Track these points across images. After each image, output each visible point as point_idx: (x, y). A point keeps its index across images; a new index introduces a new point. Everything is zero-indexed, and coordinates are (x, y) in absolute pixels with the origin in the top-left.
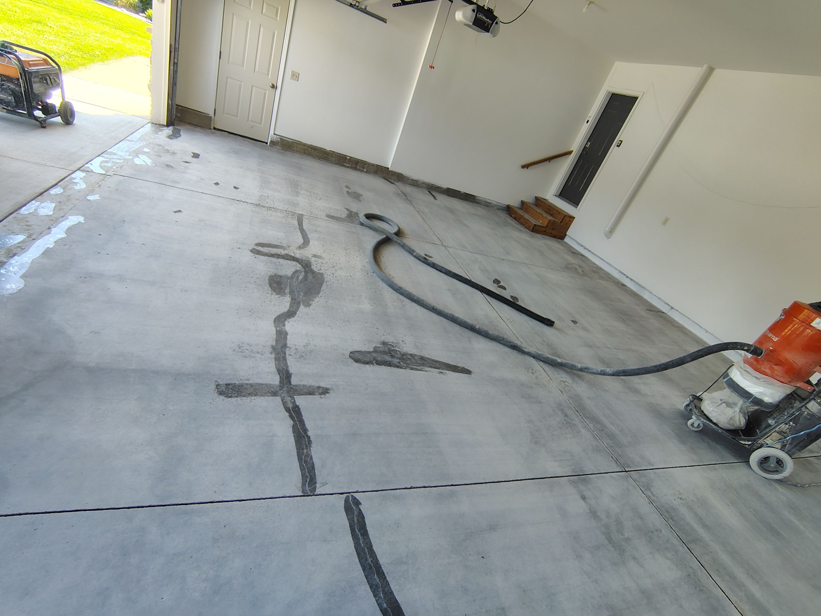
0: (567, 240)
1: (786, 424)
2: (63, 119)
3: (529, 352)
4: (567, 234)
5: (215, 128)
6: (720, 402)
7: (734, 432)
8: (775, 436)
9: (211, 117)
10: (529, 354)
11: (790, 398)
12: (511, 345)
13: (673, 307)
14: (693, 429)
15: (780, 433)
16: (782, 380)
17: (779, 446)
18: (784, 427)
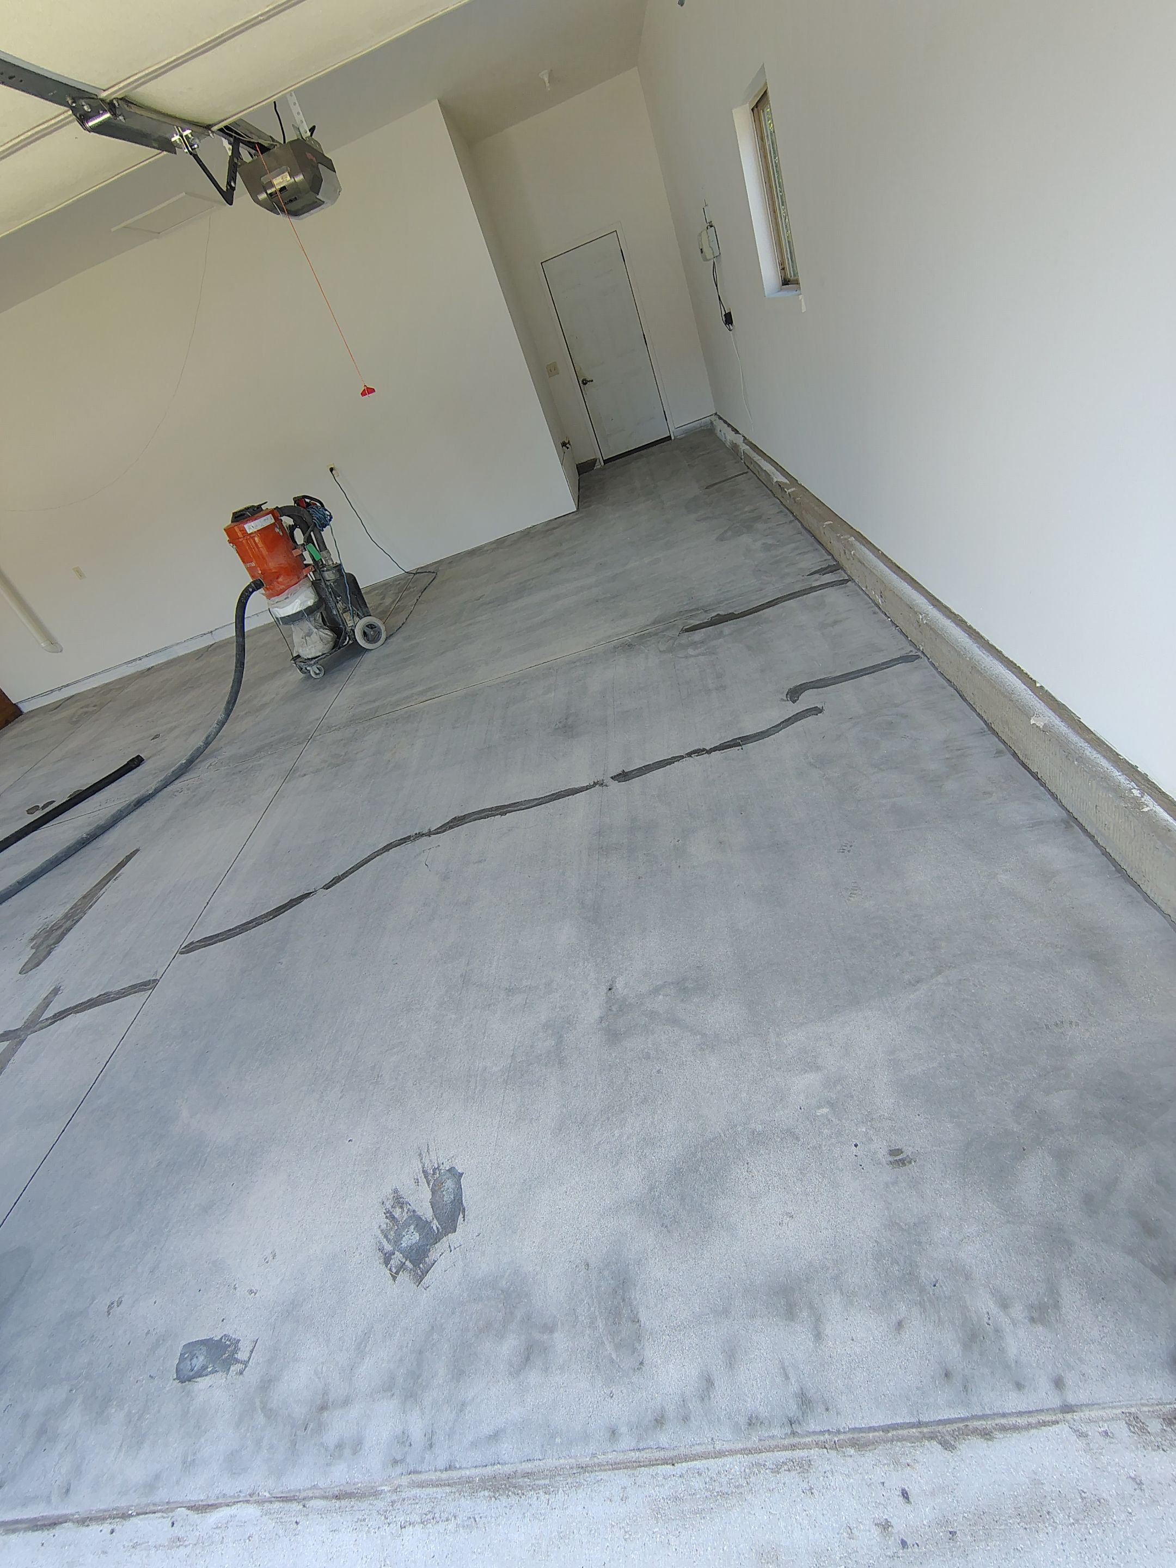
0: (25, 708)
1: (338, 602)
3: (155, 789)
4: (14, 703)
6: (304, 640)
7: (336, 645)
8: (347, 616)
10: (157, 791)
11: (315, 585)
12: (135, 806)
13: (210, 630)
14: (321, 675)
15: (345, 611)
16: (295, 582)
17: (357, 619)
18: (340, 605)
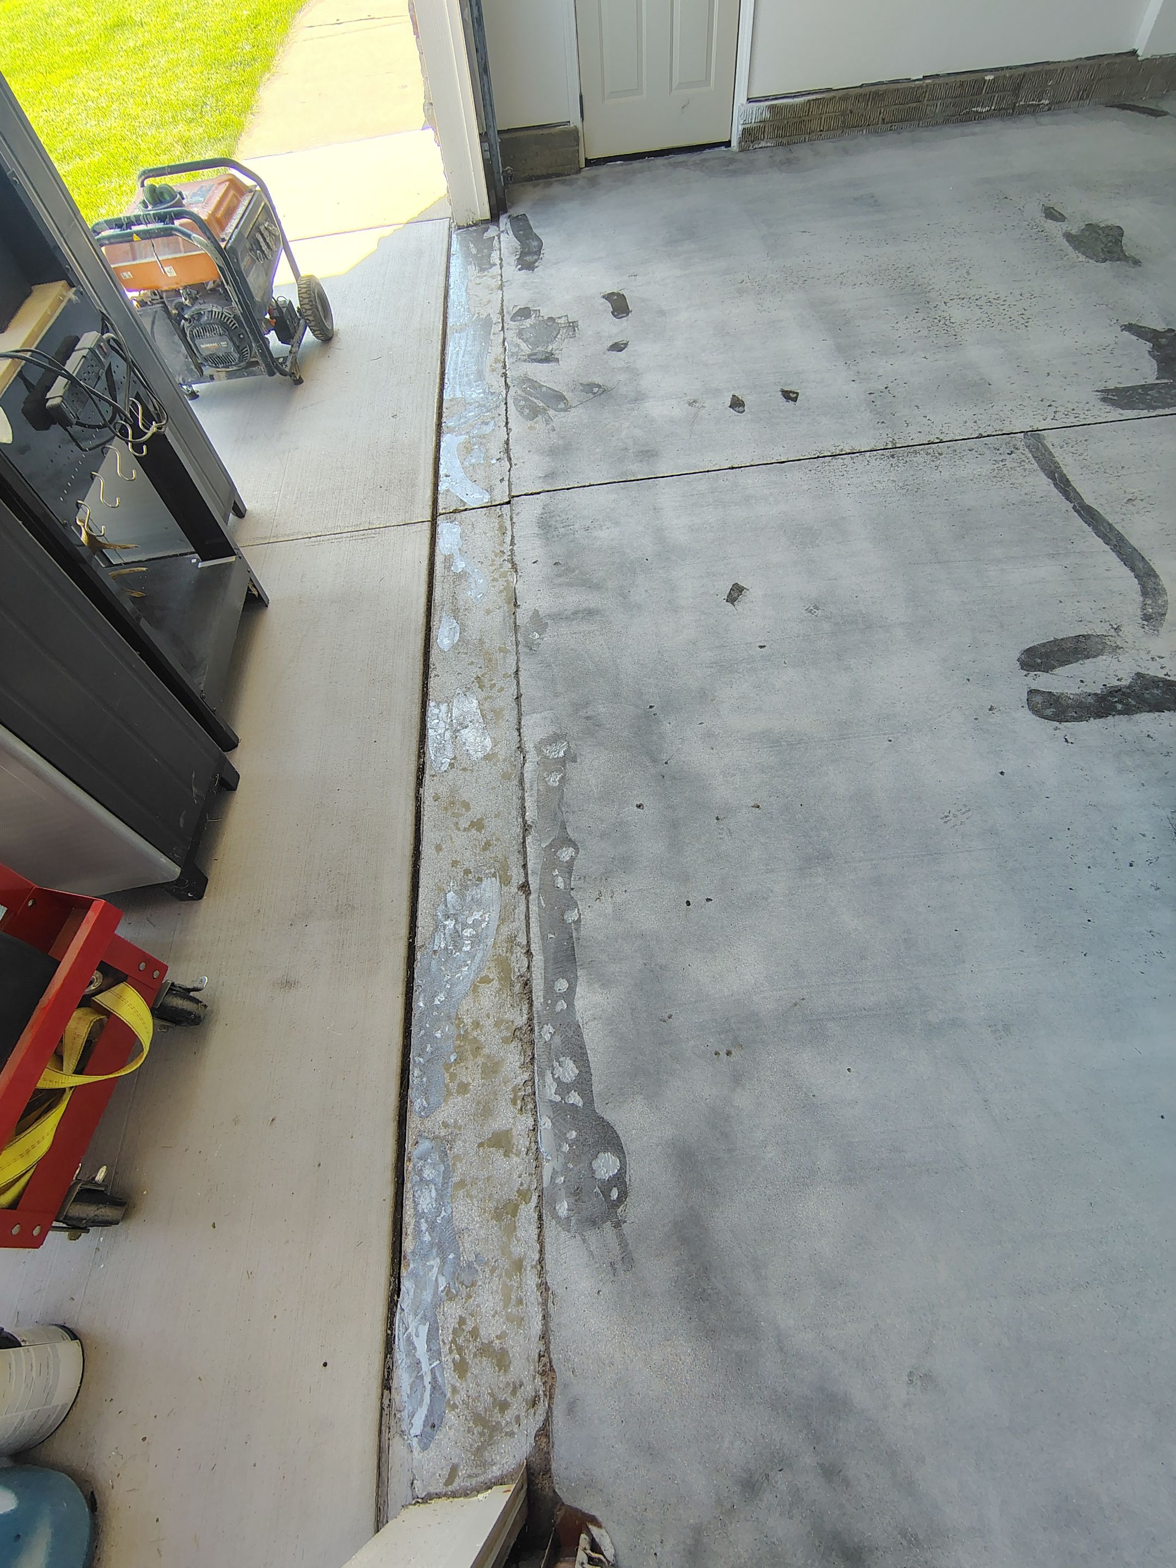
2: (316, 333)
5: (589, 163)
9: (576, 131)
